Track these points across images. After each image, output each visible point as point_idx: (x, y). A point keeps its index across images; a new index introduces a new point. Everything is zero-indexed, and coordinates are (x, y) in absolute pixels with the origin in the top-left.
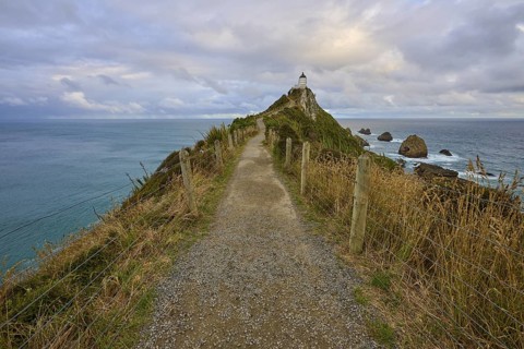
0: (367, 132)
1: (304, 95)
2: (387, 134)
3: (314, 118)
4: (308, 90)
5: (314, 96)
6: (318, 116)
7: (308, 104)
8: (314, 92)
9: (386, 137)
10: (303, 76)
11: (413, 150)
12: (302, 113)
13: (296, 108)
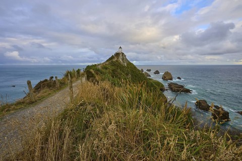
0: (149, 70)
1: (121, 55)
2: (157, 71)
3: (126, 65)
4: (123, 54)
5: (125, 56)
6: (127, 64)
7: (123, 59)
8: (125, 54)
9: (157, 72)
10: (120, 48)
11: (167, 78)
12: (120, 63)
13: (117, 61)
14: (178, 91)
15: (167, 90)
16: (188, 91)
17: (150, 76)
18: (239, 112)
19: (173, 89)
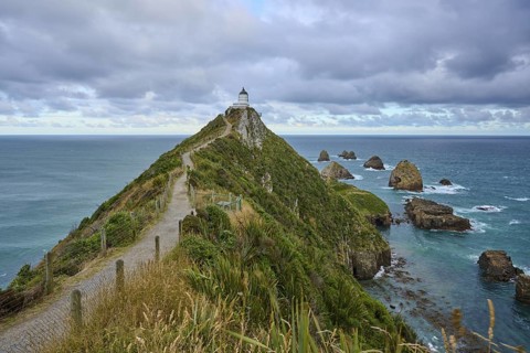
0: (351, 156)
1: (244, 117)
2: (376, 159)
3: (259, 145)
4: (250, 110)
5: (258, 116)
6: (264, 143)
7: (250, 128)
9: (375, 163)
10: (244, 92)
11: (405, 181)
12: (239, 143)
13: (231, 137)
14: (432, 224)
15: (398, 222)
17: (349, 176)
19: (418, 217)
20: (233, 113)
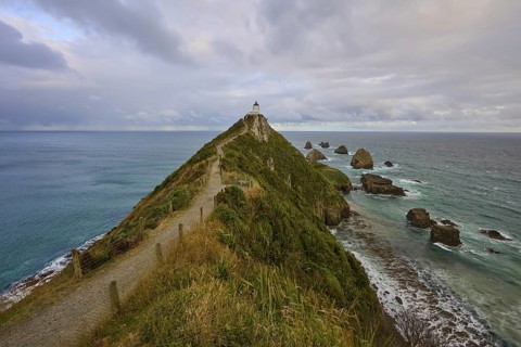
0: (326, 145)
1: (256, 121)
3: (266, 139)
4: (261, 116)
5: (266, 120)
7: (260, 128)
9: (342, 151)
10: (256, 104)
11: (361, 163)
12: (252, 138)
13: (247, 134)
14: (378, 191)
15: (355, 189)
16: (399, 192)
17: (324, 158)
18: (484, 232)
19: (369, 186)
20: (250, 118)
